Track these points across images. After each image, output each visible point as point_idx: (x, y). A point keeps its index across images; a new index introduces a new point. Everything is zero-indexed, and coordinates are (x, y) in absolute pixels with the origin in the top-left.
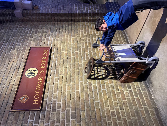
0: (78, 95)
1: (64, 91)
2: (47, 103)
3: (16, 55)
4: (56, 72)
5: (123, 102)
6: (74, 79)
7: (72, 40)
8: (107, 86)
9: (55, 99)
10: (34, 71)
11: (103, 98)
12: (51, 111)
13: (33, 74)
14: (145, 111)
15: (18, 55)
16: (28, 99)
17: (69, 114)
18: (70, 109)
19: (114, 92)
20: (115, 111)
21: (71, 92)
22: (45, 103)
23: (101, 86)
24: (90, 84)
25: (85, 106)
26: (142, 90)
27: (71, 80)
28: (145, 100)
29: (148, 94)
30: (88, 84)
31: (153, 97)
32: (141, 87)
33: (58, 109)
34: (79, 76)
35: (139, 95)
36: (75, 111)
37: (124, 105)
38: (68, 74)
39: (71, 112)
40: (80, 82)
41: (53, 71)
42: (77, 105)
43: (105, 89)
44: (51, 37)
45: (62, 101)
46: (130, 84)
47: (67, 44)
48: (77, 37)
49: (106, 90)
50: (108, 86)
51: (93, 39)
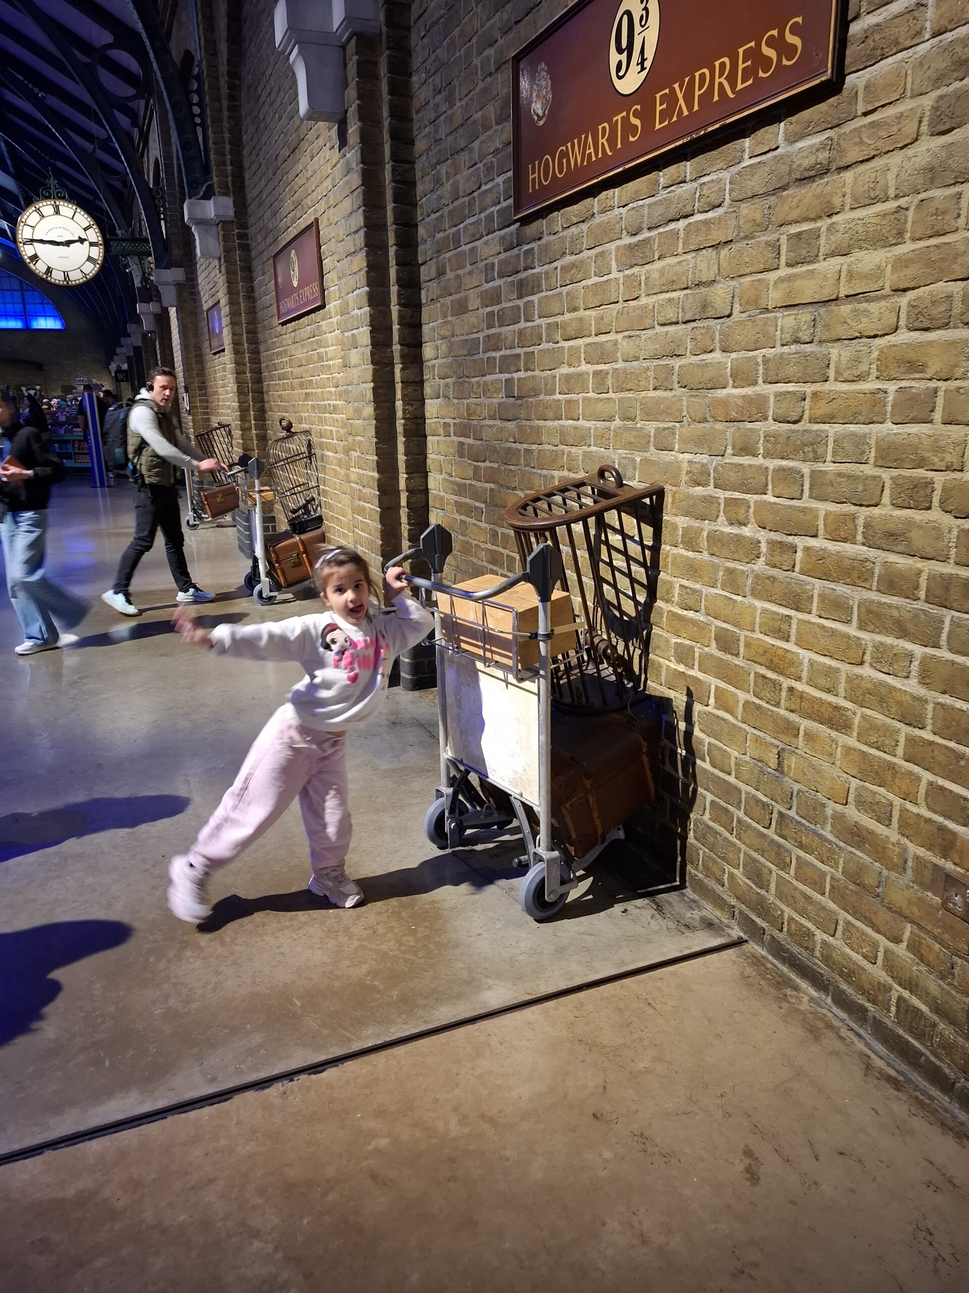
2: (536, 245)
10: (643, 49)
13: (625, 57)
21: (561, 371)
22: (536, 233)
33: (522, 312)
36: (518, 397)
40: (588, 425)
41: (646, 211)
45: (539, 327)
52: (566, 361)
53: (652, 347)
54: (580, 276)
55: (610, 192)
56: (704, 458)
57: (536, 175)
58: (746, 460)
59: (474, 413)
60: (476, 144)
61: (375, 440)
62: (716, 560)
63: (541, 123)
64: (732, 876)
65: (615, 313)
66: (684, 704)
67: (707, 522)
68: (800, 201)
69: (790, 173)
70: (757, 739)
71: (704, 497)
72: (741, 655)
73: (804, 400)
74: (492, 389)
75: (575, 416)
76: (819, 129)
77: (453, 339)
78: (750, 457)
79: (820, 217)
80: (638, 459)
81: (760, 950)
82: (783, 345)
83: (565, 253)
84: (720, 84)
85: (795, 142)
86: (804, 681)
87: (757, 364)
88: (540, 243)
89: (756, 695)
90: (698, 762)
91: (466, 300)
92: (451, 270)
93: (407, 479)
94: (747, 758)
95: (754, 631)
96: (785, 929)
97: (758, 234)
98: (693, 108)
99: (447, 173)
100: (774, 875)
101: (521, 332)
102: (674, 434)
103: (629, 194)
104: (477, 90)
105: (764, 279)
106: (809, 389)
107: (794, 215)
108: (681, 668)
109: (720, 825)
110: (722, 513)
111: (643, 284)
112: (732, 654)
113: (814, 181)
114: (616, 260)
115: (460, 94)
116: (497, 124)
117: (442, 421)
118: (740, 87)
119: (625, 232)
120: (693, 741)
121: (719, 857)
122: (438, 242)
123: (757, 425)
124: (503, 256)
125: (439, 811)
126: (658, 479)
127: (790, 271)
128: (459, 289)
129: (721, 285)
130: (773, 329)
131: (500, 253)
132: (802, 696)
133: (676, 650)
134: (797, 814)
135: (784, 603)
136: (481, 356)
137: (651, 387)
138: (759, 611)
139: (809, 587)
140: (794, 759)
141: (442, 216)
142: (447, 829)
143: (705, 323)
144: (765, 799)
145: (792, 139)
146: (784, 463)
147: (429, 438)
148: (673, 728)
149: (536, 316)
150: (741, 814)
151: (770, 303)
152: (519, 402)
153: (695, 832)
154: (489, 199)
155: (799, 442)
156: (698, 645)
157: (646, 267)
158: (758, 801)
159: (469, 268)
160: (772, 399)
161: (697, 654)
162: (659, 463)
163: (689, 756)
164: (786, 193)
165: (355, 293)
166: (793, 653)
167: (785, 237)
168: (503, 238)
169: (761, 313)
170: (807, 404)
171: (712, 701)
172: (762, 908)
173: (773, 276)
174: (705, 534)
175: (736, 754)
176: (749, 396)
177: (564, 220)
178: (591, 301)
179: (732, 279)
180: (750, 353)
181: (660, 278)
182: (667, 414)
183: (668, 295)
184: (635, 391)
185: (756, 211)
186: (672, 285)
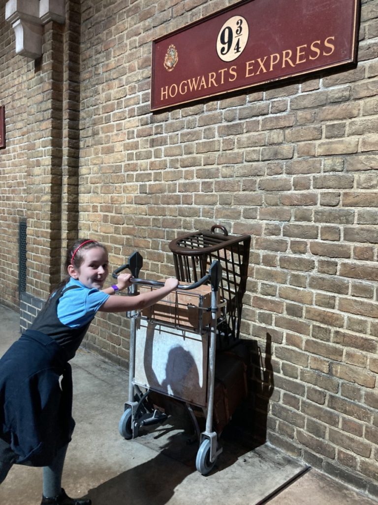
52: (183, 176)
53: (241, 171)
54: (194, 138)
55: (215, 102)
56: (277, 223)
57: (166, 92)
58: (304, 223)
59: (117, 200)
60: (124, 77)
61: (50, 212)
62: (285, 271)
63: (171, 70)
64: (299, 433)
65: (217, 156)
66: (265, 344)
67: (279, 252)
68: (334, 111)
69: (327, 99)
70: (315, 359)
71: (277, 240)
72: (304, 317)
73: (340, 196)
74: (130, 189)
75: (189, 202)
76: (343, 82)
77: (102, 165)
78: (306, 222)
79: (345, 118)
80: (233, 223)
81: (319, 471)
82: (325, 172)
83: (184, 128)
84: (286, 61)
85: (328, 87)
86: (345, 327)
87: (310, 180)
88: (167, 122)
89: (313, 336)
90: (275, 373)
91: (113, 147)
92: (103, 133)
93: (68, 233)
94: (308, 369)
95: (312, 304)
96: (336, 458)
97: (308, 124)
98: (270, 69)
99: (102, 89)
100: (328, 429)
101: (152, 163)
102: (256, 211)
103: (227, 104)
104: (127, 54)
105: (312, 143)
106: (342, 191)
107: (330, 117)
108: (263, 325)
109: (290, 406)
110: (289, 248)
111: (236, 143)
112: (297, 317)
113: (340, 104)
114: (218, 132)
115: (114, 54)
116: (139, 69)
117: (92, 205)
118: (298, 62)
119: (223, 120)
120: (272, 362)
121: (291, 423)
122: (94, 120)
123: (311, 207)
124: (140, 128)
125: (128, 417)
126: (246, 232)
127: (328, 140)
128: (108, 142)
129: (285, 145)
130: (319, 165)
131: (138, 126)
132: (344, 335)
133: (259, 316)
134: (342, 395)
135: (331, 290)
136: (123, 173)
137: (241, 190)
138: (315, 295)
139: (346, 282)
140: (339, 367)
141: (98, 108)
142: (132, 427)
143: (277, 162)
144: (320, 389)
145: (327, 86)
146: (328, 224)
147: (80, 213)
148: (258, 357)
149: (163, 156)
150: (305, 399)
151: (316, 154)
152: (150, 196)
153: (273, 411)
154: (132, 102)
155: (337, 215)
156: (275, 313)
157: (238, 136)
158: (316, 391)
159: (115, 132)
160: (319, 196)
161: (274, 318)
162: (247, 225)
163: (268, 371)
164: (324, 108)
165: (41, 140)
166: (338, 314)
167: (325, 126)
168: (141, 120)
169: (310, 158)
170: (341, 198)
171: (284, 341)
172: (321, 448)
173: (318, 142)
174: (278, 258)
175: (302, 367)
176: (305, 194)
177: (183, 113)
178: (201, 150)
179: (293, 142)
180: (305, 175)
181: (247, 141)
182: (252, 202)
183: (252, 149)
184: (231, 191)
185: (307, 114)
186: (255, 144)
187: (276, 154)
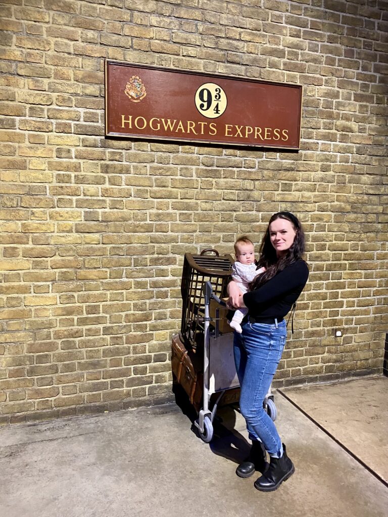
0: (142, 230)
1: (155, 192)
2: (124, 152)
3: (276, 44)
4: (211, 170)
5: (121, 338)
6: (187, 220)
7: (321, 215)
8: (163, 303)
9: (132, 172)
10: (217, 106)
11: (133, 290)
12: (102, 162)
13: (205, 104)
14: (98, 384)
15: (273, 52)
16: (136, 101)
17: (95, 206)
18: (108, 208)
19: (147, 318)
20: (100, 315)
21: (151, 211)
22: (125, 147)
23: (166, 289)
24: (170, 261)
25: (114, 245)
26: (149, 387)
27: (184, 212)
28: (125, 389)
29: (140, 399)
30: (171, 255)
31: (130, 409)
32: (159, 386)
33: (107, 180)
34: (195, 234)
35: (138, 378)
36: (103, 221)
37: (114, 337)
38: (203, 204)
39: (100, 211)
40: (176, 234)
41: (215, 160)
42: (116, 226)
43: (157, 298)
44: (337, 149)
45: (128, 189)
46: (168, 362)
47: (310, 197)
48: (336, 230)
49: (152, 301)
50: (164, 306)
51: (320, 279)
52: (155, 207)
53: (221, 207)
54: (168, 174)
65: (195, 192)
68: (286, 175)
69: (282, 167)
75: (164, 230)
76: (291, 159)
79: (292, 181)
80: (213, 246)
81: (283, 388)
83: (154, 161)
84: (258, 135)
88: (129, 152)
91: (23, 162)
96: (290, 375)
97: (271, 180)
98: (245, 136)
100: (286, 362)
101: (105, 190)
103: (205, 152)
105: (273, 193)
107: (284, 178)
111: (214, 185)
113: (290, 171)
114: (196, 173)
115: (19, 43)
116: (76, 81)
118: (266, 138)
119: (201, 164)
124: (82, 148)
127: (282, 192)
128: (11, 154)
129: (255, 192)
131: (78, 146)
136: (48, 196)
137: (220, 221)
145: (281, 158)
149: (124, 184)
151: (276, 200)
154: (64, 115)
157: (216, 179)
164: (280, 172)
167: (280, 183)
169: (272, 202)
172: (282, 375)
173: (276, 193)
177: (153, 148)
178: (178, 185)
179: (260, 191)
180: (269, 213)
181: (225, 185)
182: (230, 230)
183: (229, 191)
184: (211, 222)
185: (270, 174)
186: (232, 188)
187: (249, 197)
